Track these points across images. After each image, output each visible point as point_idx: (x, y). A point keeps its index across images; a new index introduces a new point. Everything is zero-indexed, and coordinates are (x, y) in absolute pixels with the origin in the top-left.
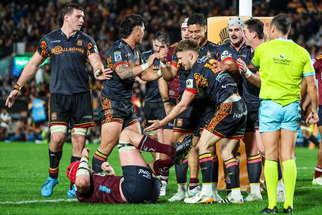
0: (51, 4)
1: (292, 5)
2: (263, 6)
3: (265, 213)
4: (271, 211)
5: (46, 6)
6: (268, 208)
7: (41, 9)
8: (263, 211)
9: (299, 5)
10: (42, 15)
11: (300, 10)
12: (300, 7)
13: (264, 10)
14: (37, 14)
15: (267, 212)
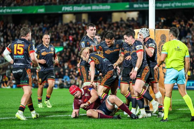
0: (60, 24)
1: (174, 23)
2: (160, 24)
3: (162, 121)
4: (165, 120)
5: (57, 24)
6: (164, 119)
7: (56, 26)
8: (161, 120)
9: (178, 23)
10: (56, 29)
11: (178, 26)
12: (178, 24)
13: (160, 26)
14: (53, 28)
15: (163, 121)
